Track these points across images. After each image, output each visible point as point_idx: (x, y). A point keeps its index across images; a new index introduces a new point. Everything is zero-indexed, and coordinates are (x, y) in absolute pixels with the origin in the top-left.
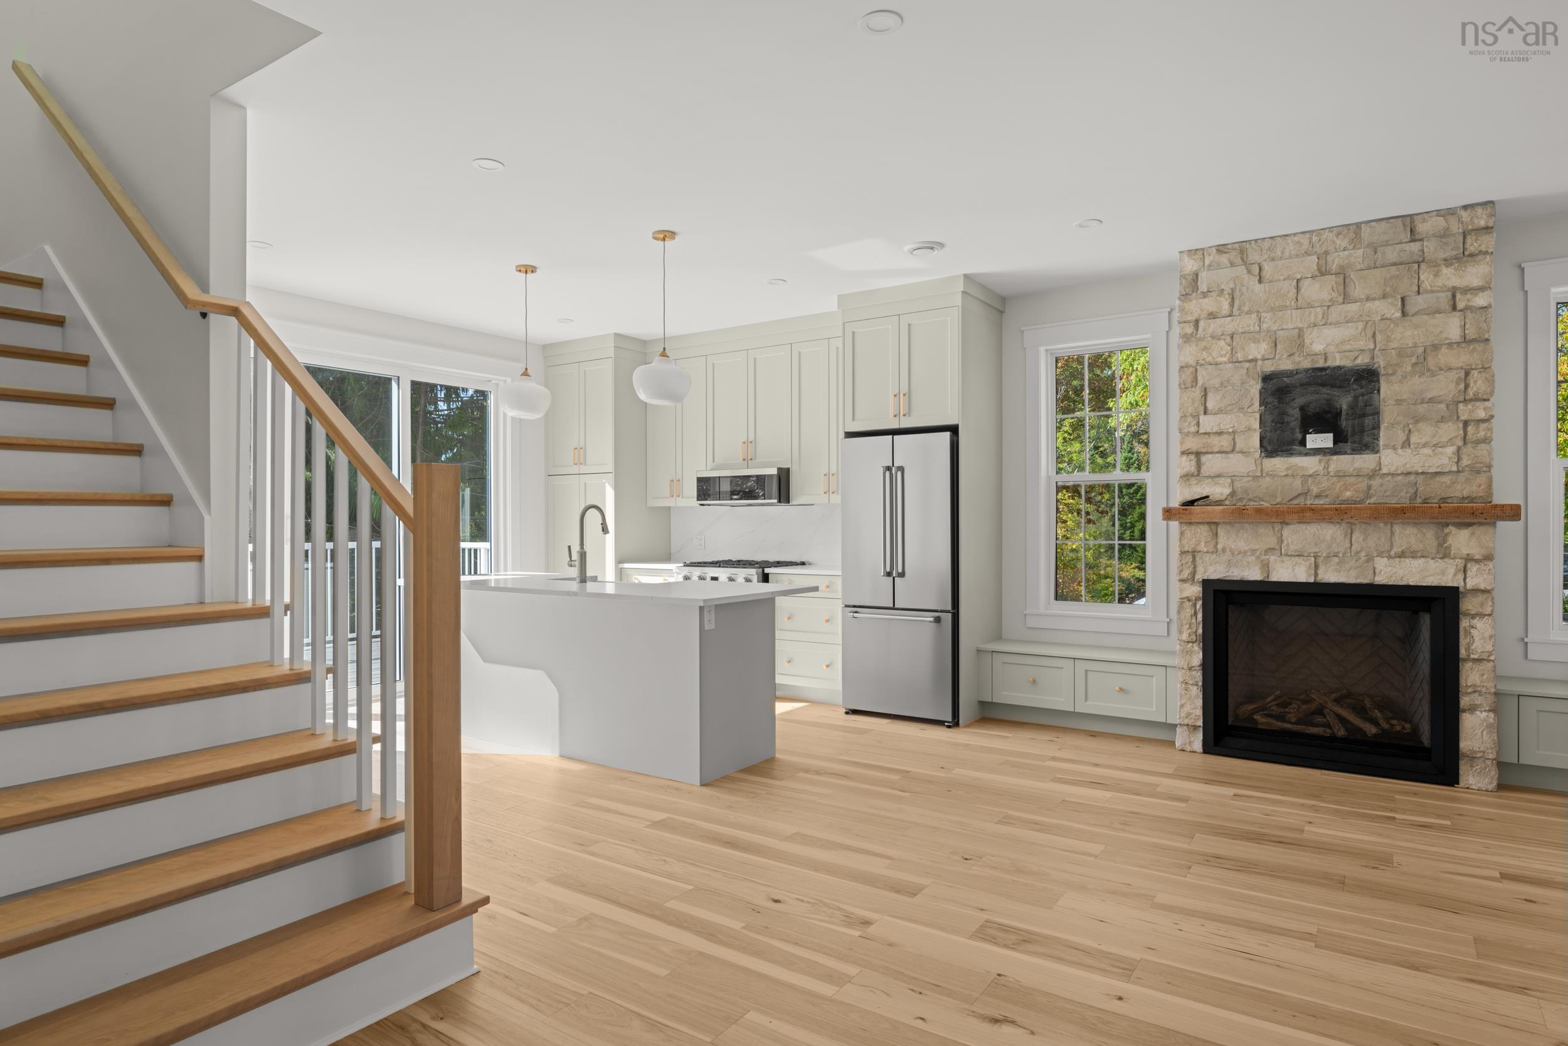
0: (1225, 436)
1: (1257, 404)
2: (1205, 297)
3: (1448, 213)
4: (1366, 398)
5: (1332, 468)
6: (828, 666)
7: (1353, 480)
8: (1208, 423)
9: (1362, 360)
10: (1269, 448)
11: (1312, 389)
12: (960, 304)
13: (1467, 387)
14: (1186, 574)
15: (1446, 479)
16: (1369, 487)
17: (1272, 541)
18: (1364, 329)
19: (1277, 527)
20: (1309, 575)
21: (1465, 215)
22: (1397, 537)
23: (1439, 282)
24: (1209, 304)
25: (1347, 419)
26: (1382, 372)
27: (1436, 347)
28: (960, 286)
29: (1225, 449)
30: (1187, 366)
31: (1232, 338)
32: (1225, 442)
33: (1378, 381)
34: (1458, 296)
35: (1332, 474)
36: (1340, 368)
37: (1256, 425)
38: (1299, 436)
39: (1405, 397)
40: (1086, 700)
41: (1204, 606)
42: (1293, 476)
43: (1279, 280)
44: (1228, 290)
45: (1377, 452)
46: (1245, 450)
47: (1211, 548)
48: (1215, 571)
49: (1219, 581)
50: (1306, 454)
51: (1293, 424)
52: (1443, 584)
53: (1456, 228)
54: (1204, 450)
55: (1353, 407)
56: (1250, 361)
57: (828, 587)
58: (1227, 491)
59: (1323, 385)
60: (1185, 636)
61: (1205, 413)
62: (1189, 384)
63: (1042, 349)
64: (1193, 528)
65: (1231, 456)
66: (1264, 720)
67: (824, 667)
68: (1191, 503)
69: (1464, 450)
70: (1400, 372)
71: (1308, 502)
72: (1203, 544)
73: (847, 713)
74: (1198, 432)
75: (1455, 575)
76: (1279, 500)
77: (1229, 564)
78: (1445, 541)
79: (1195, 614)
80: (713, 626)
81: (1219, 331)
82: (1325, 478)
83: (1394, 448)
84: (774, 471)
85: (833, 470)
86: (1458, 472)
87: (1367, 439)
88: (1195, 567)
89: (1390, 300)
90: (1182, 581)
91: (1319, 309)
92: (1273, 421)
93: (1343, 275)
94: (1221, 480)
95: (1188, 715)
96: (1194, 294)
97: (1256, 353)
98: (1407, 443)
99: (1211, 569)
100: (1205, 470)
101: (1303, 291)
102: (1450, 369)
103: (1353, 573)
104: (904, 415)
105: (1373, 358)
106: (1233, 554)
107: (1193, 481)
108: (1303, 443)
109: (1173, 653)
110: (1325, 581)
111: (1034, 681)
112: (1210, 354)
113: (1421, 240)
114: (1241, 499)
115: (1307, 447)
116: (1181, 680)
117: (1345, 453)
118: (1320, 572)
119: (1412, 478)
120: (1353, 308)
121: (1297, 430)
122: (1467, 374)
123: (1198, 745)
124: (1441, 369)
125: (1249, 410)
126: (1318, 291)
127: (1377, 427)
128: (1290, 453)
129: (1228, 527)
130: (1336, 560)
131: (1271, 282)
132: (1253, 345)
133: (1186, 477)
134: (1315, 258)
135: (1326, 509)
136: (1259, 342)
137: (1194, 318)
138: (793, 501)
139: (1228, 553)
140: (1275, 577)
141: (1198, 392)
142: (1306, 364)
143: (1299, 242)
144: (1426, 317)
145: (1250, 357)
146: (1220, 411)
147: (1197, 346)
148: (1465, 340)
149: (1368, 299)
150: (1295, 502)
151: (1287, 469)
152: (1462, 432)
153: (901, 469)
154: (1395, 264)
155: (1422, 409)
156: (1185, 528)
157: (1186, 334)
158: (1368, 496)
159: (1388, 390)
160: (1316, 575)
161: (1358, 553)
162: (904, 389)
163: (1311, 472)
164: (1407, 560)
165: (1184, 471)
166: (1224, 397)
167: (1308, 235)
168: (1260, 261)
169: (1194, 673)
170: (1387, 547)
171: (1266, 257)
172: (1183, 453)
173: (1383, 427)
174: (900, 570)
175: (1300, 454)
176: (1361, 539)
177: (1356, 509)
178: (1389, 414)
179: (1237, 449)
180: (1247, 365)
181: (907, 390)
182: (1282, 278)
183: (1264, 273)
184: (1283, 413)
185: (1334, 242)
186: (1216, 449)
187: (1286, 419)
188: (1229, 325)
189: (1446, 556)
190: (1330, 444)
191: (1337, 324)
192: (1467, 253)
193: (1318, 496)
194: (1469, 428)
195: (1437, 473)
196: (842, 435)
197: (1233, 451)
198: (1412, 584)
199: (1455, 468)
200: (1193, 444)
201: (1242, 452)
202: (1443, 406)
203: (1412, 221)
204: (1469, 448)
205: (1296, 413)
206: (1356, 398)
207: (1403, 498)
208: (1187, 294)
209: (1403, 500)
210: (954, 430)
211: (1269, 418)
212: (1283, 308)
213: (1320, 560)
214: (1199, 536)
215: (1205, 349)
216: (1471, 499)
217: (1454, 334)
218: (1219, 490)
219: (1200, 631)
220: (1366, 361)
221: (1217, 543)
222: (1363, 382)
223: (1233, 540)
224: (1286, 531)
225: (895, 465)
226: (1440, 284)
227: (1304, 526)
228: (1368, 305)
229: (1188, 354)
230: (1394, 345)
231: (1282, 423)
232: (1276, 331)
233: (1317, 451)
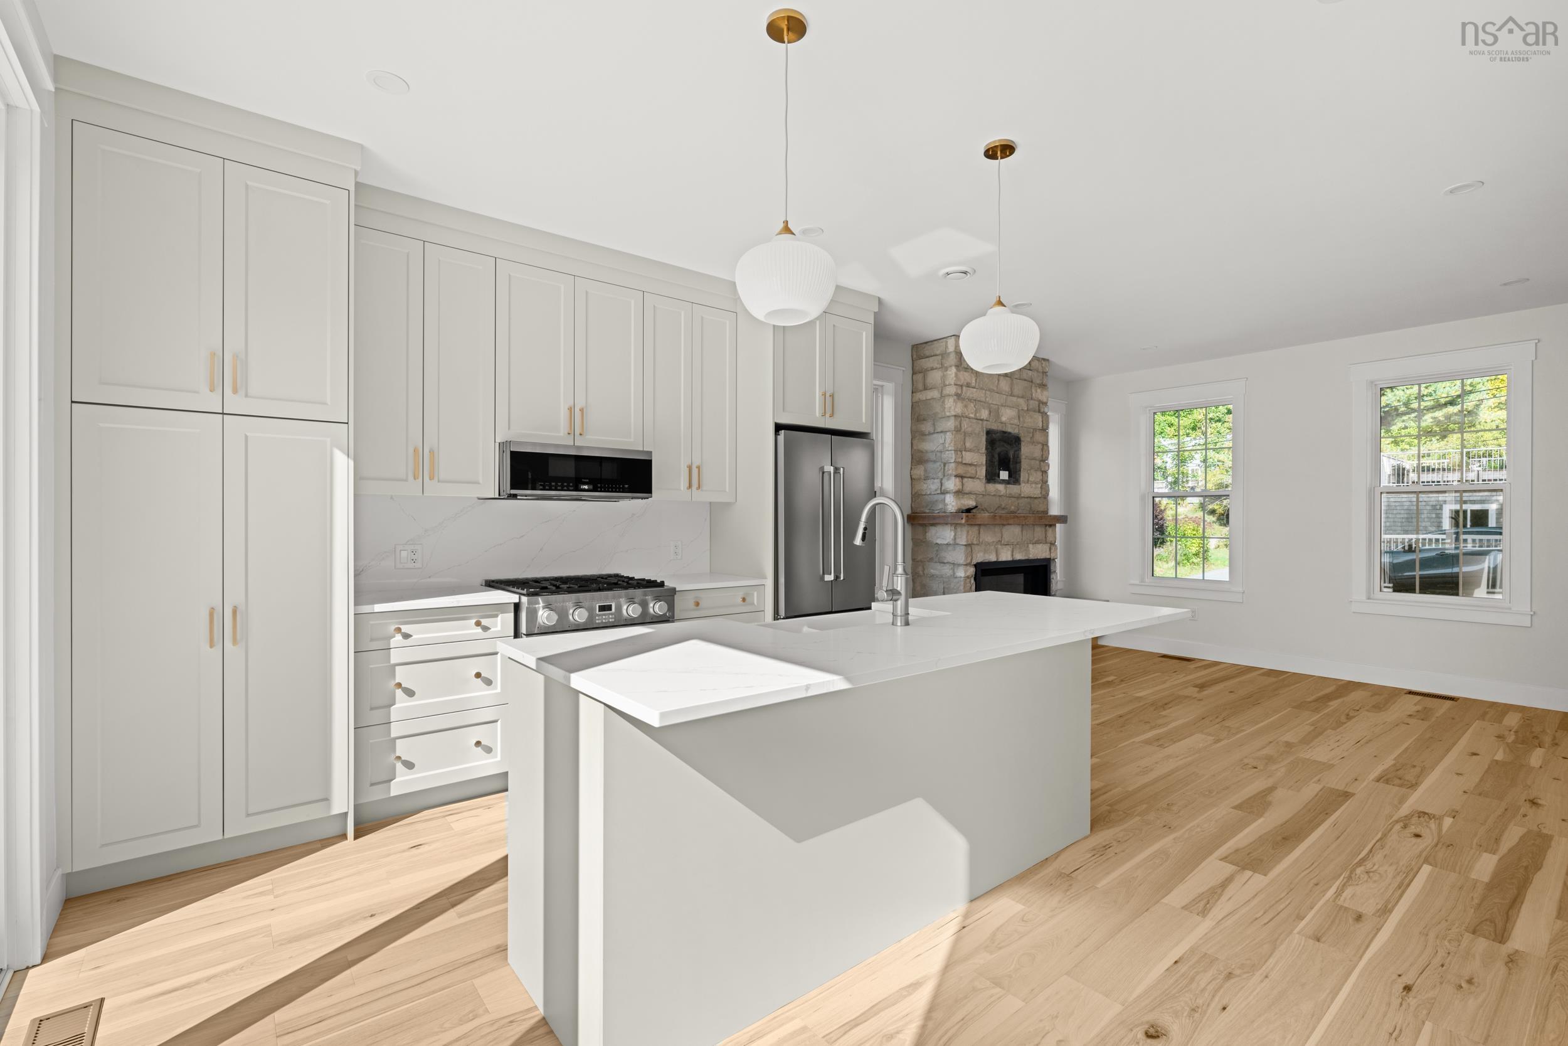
0: (973, 467)
1: (984, 449)
2: (966, 371)
3: (1039, 360)
4: (1017, 453)
5: (1008, 492)
7: (1013, 499)
8: (967, 457)
9: (1016, 431)
10: (988, 477)
11: (1002, 443)
12: (873, 323)
13: (1042, 453)
14: (969, 561)
15: (1036, 501)
16: (1019, 504)
17: (999, 536)
18: (1018, 414)
22: (1035, 532)
23: (1036, 396)
24: (967, 377)
25: (1012, 464)
26: (1022, 439)
27: (1035, 430)
30: (958, 416)
31: (975, 403)
32: (971, 470)
33: (1021, 444)
34: (1041, 405)
35: (1009, 495)
36: (1010, 433)
37: (984, 462)
38: (997, 471)
39: (1027, 454)
41: (975, 581)
42: (996, 496)
45: (1020, 484)
46: (980, 477)
47: (978, 542)
48: (980, 557)
49: (981, 563)
50: (1000, 483)
51: (995, 463)
52: (1046, 557)
53: (1041, 369)
54: (964, 475)
55: (1014, 457)
56: (982, 420)
58: (974, 504)
59: (1005, 442)
61: (964, 450)
62: (960, 429)
64: (972, 528)
65: (974, 480)
68: (968, 511)
69: (1041, 487)
70: (1027, 442)
72: (975, 539)
74: (962, 462)
75: (1049, 552)
77: (985, 552)
78: (1046, 534)
81: (971, 396)
82: (1003, 498)
83: (1025, 483)
86: (1041, 498)
87: (1018, 476)
88: (972, 555)
89: (1025, 400)
90: (966, 565)
91: (1004, 396)
92: (989, 460)
94: (972, 496)
97: (984, 416)
98: (1028, 481)
99: (978, 556)
100: (964, 489)
101: (1000, 383)
102: (1038, 443)
103: (1024, 554)
105: (1019, 431)
106: (986, 545)
107: (960, 496)
108: (999, 476)
110: (1016, 559)
112: (967, 411)
113: (1032, 370)
115: (1001, 478)
117: (1011, 483)
119: (1030, 499)
120: (1014, 399)
121: (997, 468)
122: (1042, 446)
124: (1036, 442)
125: (981, 452)
126: (1005, 385)
127: (1020, 470)
128: (995, 481)
129: (984, 528)
130: (1018, 546)
132: (983, 410)
133: (958, 493)
136: (985, 409)
137: (961, 384)
139: (984, 544)
140: (1000, 560)
141: (963, 435)
142: (1000, 428)
144: (1032, 413)
145: (982, 418)
146: (970, 451)
147: (962, 403)
148: (1043, 430)
149: (1018, 397)
151: (995, 491)
152: (1041, 477)
154: (1025, 380)
155: (1033, 462)
158: (1018, 510)
159: (1022, 449)
160: (1013, 555)
163: (1001, 494)
164: (1037, 545)
165: (957, 489)
166: (972, 441)
170: (1032, 538)
172: (956, 476)
173: (1022, 470)
175: (998, 482)
176: (1025, 534)
177: (1030, 517)
178: (1024, 464)
179: (977, 476)
180: (980, 422)
184: (993, 456)
186: (968, 475)
187: (994, 460)
188: (975, 394)
189: (1046, 543)
190: (1007, 478)
191: (1010, 407)
192: (1043, 383)
193: (1005, 509)
194: (1043, 476)
195: (1036, 498)
196: (771, 427)
197: (974, 477)
198: (1040, 558)
199: (1040, 496)
200: (961, 471)
201: (980, 479)
202: (1036, 462)
204: (1043, 486)
205: (996, 456)
206: (1015, 452)
207: (1028, 511)
208: (957, 366)
211: (988, 458)
212: (993, 391)
214: (973, 533)
217: (1040, 425)
221: (980, 538)
222: (1017, 444)
223: (986, 536)
224: (1004, 530)
228: (1019, 399)
229: (958, 409)
230: (1025, 425)
231: (992, 462)
232: (990, 404)
233: (1004, 481)
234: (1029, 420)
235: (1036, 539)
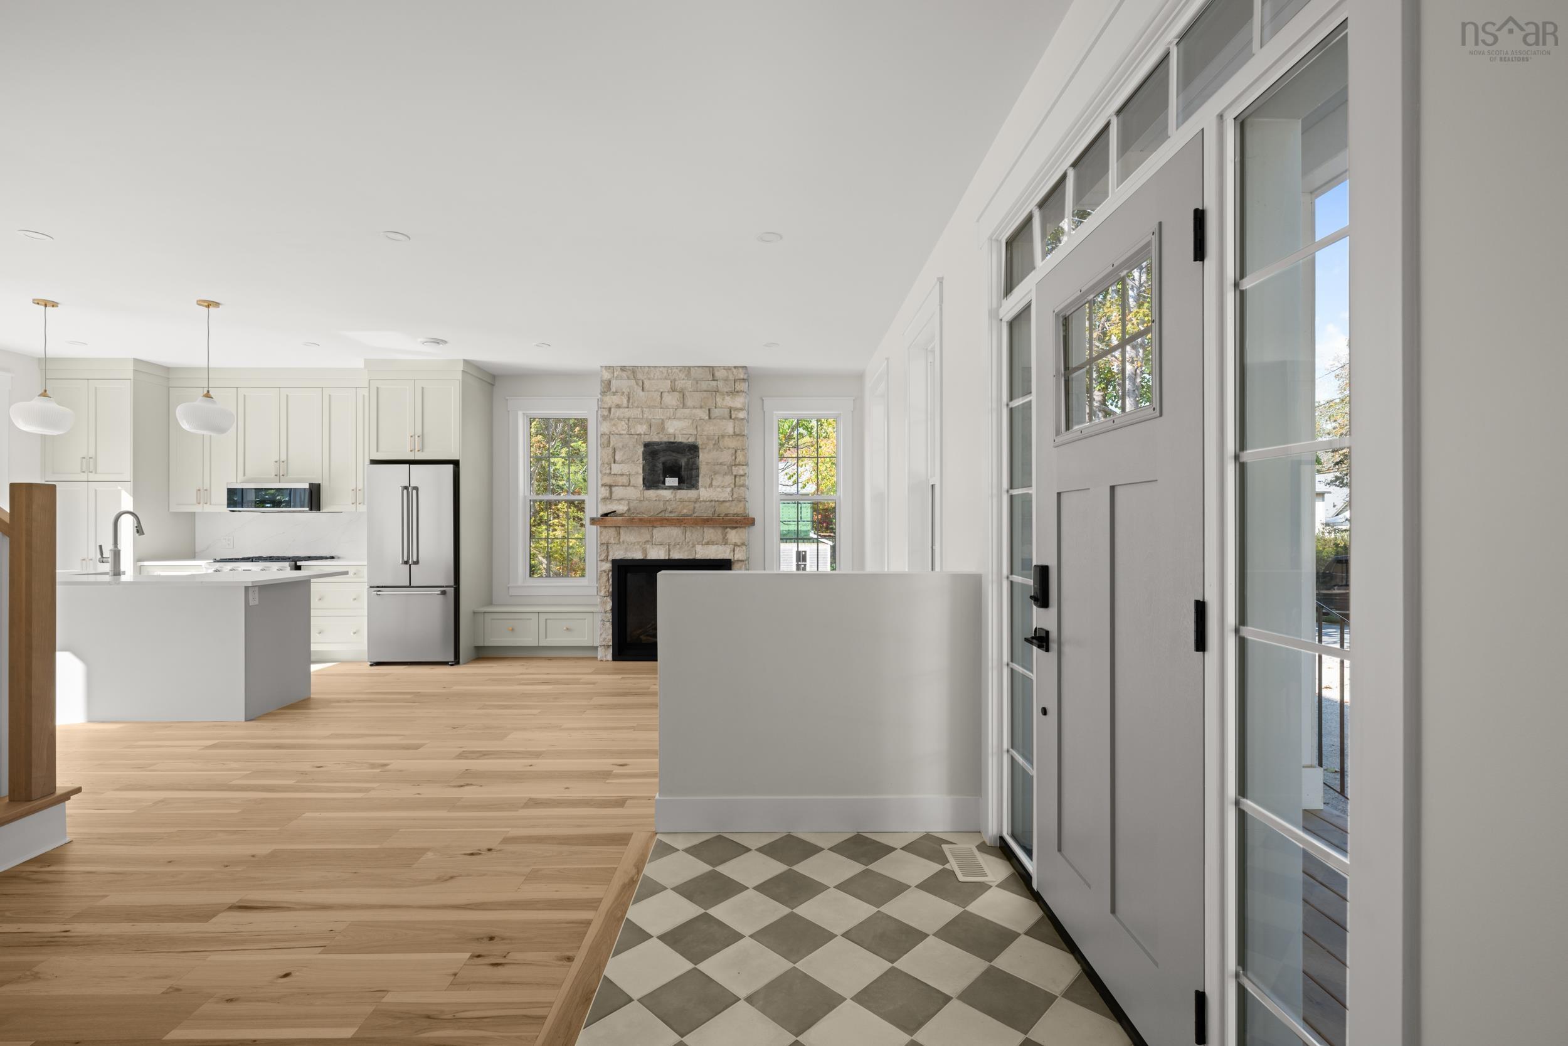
0: (625, 477)
1: (641, 459)
2: (614, 395)
3: (728, 369)
4: (693, 460)
5: (678, 497)
6: (355, 633)
7: (687, 503)
8: (616, 468)
9: (691, 440)
10: (647, 484)
11: (668, 453)
12: (461, 379)
13: (736, 458)
14: (603, 556)
15: (727, 504)
16: (694, 508)
17: (647, 537)
18: (692, 423)
19: (650, 529)
20: (666, 555)
21: (734, 370)
22: (705, 534)
23: (725, 403)
24: (616, 399)
25: (685, 471)
26: (700, 447)
27: (723, 436)
28: (461, 367)
29: (625, 484)
30: (605, 434)
31: (629, 420)
32: (624, 480)
33: (698, 452)
34: (732, 412)
35: (678, 500)
36: (681, 443)
37: (641, 471)
38: (662, 478)
39: (710, 461)
40: (546, 637)
41: (613, 575)
42: (659, 500)
43: (652, 391)
44: (626, 393)
45: (698, 489)
46: (635, 485)
47: (617, 541)
48: (619, 554)
49: (621, 560)
50: (666, 489)
51: (659, 472)
52: (725, 558)
53: (731, 377)
54: (614, 484)
55: (687, 464)
56: (638, 435)
57: (355, 574)
58: (626, 508)
59: (673, 452)
60: (602, 593)
61: (614, 462)
62: (605, 445)
63: (520, 413)
64: (607, 529)
65: (628, 488)
66: (645, 638)
67: (352, 634)
68: (606, 515)
69: (734, 490)
70: (708, 448)
71: (667, 515)
72: (612, 539)
73: (371, 665)
74: (610, 473)
75: (730, 553)
76: (652, 514)
77: (626, 550)
78: (726, 536)
79: (608, 580)
80: (257, 603)
81: (622, 416)
82: (674, 502)
83: (705, 488)
84: (307, 486)
85: (360, 486)
86: (732, 501)
87: (693, 482)
88: (608, 552)
89: (703, 409)
90: (602, 561)
91: (671, 410)
92: (649, 470)
93: (682, 392)
94: (623, 502)
95: (604, 639)
96: (609, 393)
97: (641, 430)
98: (711, 485)
99: (617, 553)
100: (614, 496)
101: (664, 399)
102: (729, 448)
103: (686, 553)
104: (419, 451)
105: (696, 439)
106: (628, 544)
107: (608, 502)
108: (664, 483)
109: (596, 605)
110: (673, 558)
111: (513, 630)
112: (617, 429)
113: (717, 380)
114: (633, 513)
115: (666, 485)
116: (601, 619)
117: (683, 489)
118: (671, 553)
119: (713, 503)
120: (687, 411)
121: (661, 475)
122: (736, 452)
123: (610, 657)
124: (725, 448)
125: (638, 462)
126: (671, 400)
127: (698, 476)
128: (657, 488)
129: (626, 529)
130: (678, 546)
131: (648, 391)
132: (639, 426)
133: (604, 499)
134: (669, 381)
135: (673, 519)
136: (642, 424)
137: (608, 407)
138: (324, 509)
139: (626, 544)
140: (649, 558)
141: (610, 450)
142: (665, 439)
143: (662, 372)
144: (718, 420)
145: (638, 433)
146: (622, 462)
147: (610, 423)
148: (735, 435)
149: (694, 408)
150: (660, 515)
151: (656, 497)
152: (733, 480)
153: (416, 489)
154: (705, 391)
155: (717, 468)
156: (602, 529)
157: (604, 415)
158: (694, 513)
159: (704, 457)
160: (669, 555)
161: (688, 543)
162: (419, 431)
163: (668, 499)
164: (710, 546)
165: (603, 496)
166: (624, 454)
167: (666, 369)
168: (643, 379)
169: (608, 614)
170: (701, 539)
171: (645, 377)
172: (602, 485)
173: (701, 476)
174: (415, 559)
175: (662, 489)
176: (690, 535)
177: (687, 519)
178: (704, 470)
179: (631, 484)
180: (636, 436)
181: (420, 433)
182: (653, 390)
183: (645, 386)
184: (654, 465)
185: (679, 375)
186: (620, 484)
187: (656, 469)
188: (627, 413)
189: (726, 544)
190: (676, 484)
191: (679, 419)
192: (736, 390)
193: (671, 512)
194: (737, 479)
195: (724, 501)
196: (367, 462)
197: (629, 485)
198: (712, 558)
199: (731, 499)
200: (608, 480)
201: (634, 486)
202: (726, 467)
203: (713, 370)
204: (736, 489)
205: (660, 466)
206: (688, 460)
207: (708, 514)
208: (605, 392)
209: (709, 515)
210: (456, 463)
211: (647, 468)
212: (654, 407)
213: (671, 547)
214: (610, 534)
215: (614, 425)
216: (737, 515)
217: (730, 431)
218: (621, 508)
219: (611, 590)
220: (693, 440)
221: (620, 538)
222: (692, 452)
223: (628, 536)
224: (655, 531)
225: (411, 485)
226: (724, 404)
227: (663, 528)
228: (694, 411)
229: (605, 427)
230: (705, 433)
231: (654, 471)
232: (650, 420)
233: (671, 487)
234: (711, 428)
235: (705, 541)
